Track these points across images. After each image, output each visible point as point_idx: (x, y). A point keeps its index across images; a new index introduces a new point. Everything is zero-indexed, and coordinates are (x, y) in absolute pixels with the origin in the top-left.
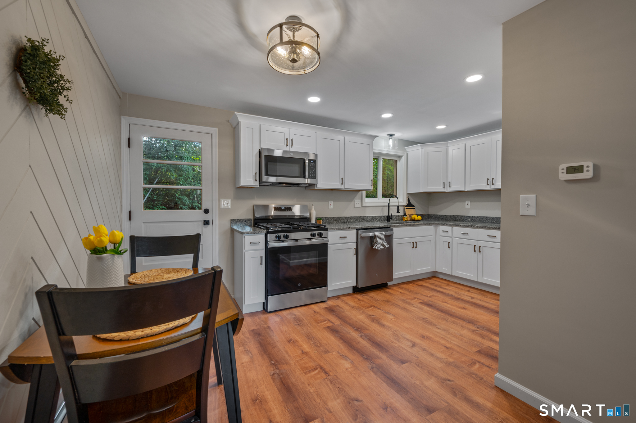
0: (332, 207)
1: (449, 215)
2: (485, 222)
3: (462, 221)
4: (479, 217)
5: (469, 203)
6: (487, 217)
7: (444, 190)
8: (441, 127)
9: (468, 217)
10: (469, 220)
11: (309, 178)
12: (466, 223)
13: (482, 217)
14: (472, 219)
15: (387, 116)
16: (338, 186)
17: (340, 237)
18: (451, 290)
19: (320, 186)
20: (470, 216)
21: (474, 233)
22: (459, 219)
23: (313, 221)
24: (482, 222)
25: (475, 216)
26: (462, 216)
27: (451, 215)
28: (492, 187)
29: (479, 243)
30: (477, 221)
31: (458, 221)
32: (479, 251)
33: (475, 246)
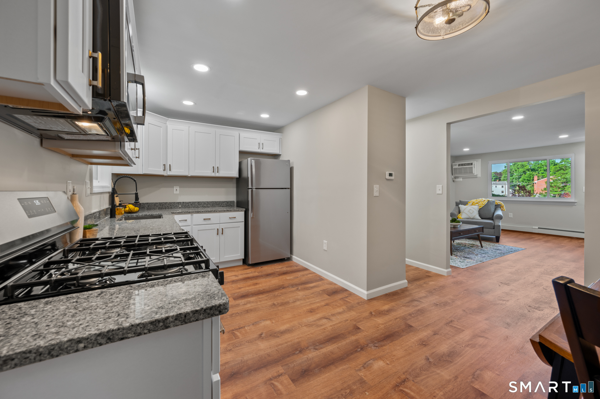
1: (153, 203)
2: (197, 207)
3: (171, 208)
4: (191, 202)
5: (178, 189)
6: (199, 202)
7: (163, 173)
9: (178, 203)
10: (180, 206)
13: (194, 202)
14: (183, 205)
20: (181, 202)
22: (168, 206)
25: (186, 202)
26: (170, 203)
27: (156, 203)
28: (217, 175)
29: (222, 226)
30: (189, 207)
31: (166, 208)
32: (222, 234)
33: (218, 229)
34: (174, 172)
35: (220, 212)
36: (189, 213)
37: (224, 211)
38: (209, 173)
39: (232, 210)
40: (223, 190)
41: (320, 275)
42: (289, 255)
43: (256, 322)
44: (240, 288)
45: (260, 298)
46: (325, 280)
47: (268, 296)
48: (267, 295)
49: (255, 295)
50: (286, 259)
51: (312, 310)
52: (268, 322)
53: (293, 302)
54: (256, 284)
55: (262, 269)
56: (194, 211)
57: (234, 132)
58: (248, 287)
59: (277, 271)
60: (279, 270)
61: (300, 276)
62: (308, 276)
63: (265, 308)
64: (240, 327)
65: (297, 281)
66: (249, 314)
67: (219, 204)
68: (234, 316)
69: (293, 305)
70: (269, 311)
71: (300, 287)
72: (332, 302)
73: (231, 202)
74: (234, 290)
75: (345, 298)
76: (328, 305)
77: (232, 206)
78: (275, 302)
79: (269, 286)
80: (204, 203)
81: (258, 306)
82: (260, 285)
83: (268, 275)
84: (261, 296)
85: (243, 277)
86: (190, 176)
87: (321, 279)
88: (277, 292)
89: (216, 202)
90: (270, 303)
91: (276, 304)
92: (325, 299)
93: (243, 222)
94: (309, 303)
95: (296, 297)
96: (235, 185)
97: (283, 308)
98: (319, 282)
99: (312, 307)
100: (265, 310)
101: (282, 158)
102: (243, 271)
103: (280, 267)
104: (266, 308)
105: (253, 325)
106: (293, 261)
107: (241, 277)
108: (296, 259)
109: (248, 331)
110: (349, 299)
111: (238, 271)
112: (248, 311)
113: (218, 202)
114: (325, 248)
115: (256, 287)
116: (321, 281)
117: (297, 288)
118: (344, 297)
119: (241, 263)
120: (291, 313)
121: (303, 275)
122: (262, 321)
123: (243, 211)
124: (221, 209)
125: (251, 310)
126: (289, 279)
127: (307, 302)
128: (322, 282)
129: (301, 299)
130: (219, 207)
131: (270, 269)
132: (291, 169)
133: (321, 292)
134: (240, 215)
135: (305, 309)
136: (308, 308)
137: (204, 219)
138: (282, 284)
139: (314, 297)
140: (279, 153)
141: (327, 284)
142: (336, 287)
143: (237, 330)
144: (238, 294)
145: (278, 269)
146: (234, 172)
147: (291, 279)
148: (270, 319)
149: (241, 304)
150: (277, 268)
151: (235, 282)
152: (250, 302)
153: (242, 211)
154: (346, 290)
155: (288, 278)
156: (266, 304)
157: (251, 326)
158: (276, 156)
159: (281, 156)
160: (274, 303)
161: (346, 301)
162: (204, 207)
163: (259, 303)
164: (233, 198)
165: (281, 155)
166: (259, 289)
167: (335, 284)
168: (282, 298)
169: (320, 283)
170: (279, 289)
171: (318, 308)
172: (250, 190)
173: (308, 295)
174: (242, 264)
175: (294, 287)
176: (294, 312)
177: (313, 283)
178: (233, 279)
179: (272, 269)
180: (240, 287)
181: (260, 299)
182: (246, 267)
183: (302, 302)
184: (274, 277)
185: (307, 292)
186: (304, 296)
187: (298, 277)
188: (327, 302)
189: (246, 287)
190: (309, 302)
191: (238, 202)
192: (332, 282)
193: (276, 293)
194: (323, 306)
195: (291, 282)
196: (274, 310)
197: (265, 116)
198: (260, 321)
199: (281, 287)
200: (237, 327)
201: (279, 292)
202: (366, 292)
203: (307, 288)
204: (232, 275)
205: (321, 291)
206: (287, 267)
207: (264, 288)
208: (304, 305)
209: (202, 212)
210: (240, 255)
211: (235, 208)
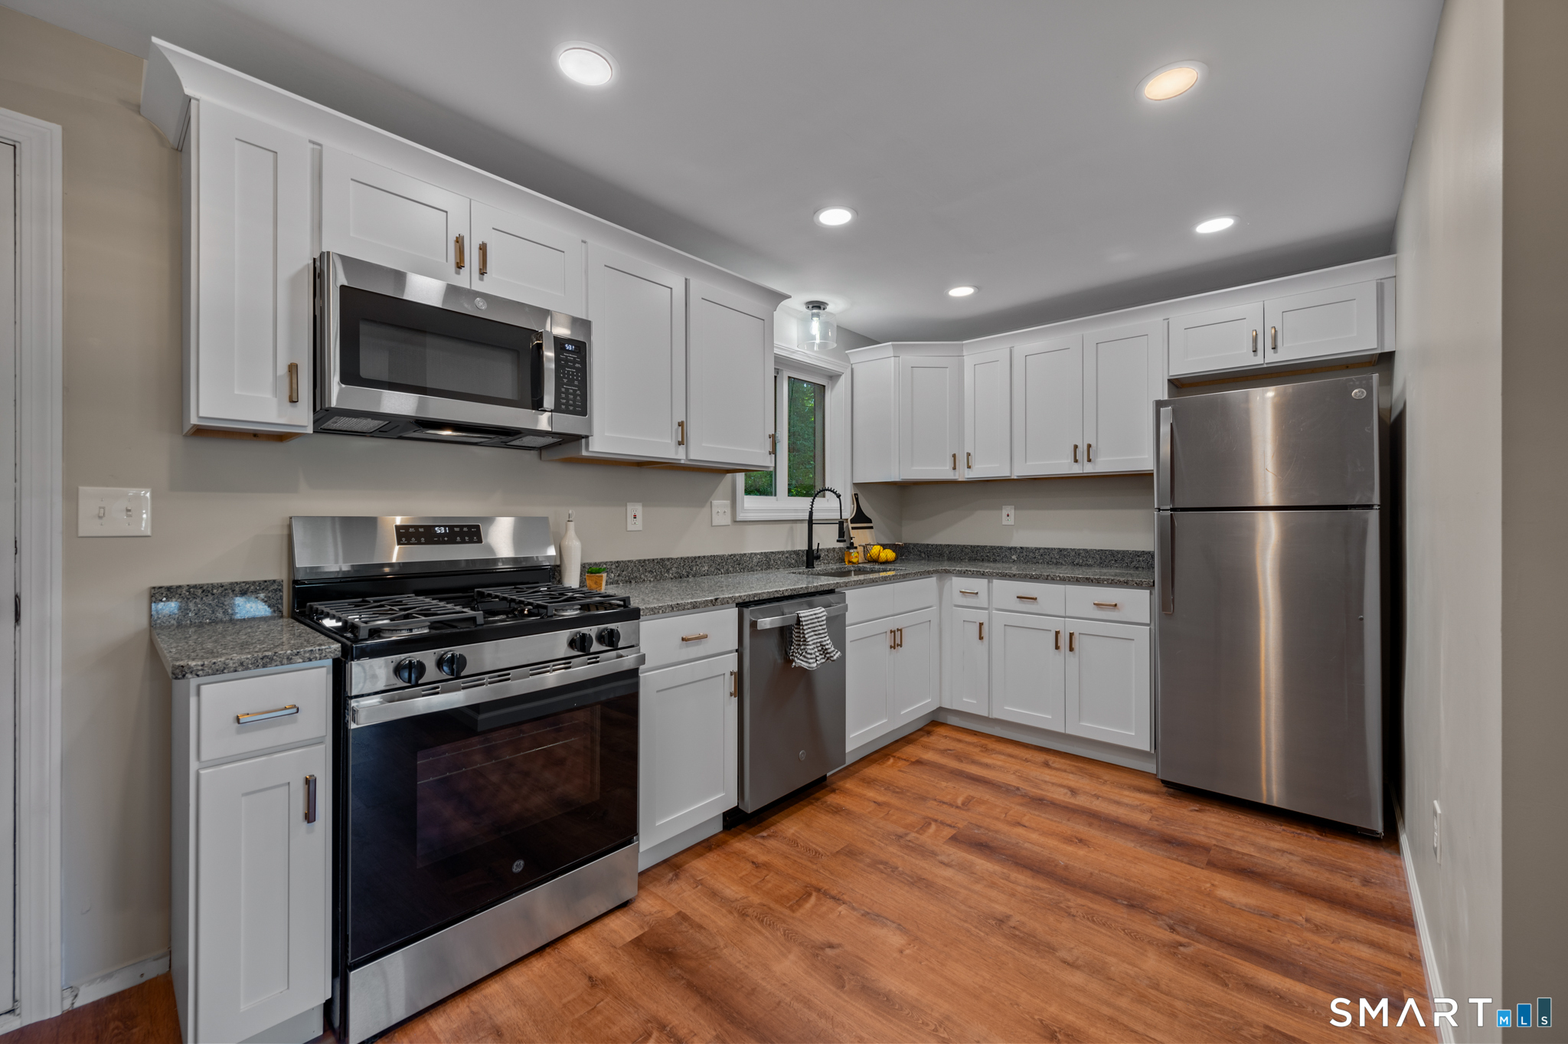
0: (638, 525)
1: (958, 546)
3: (995, 561)
4: (1040, 549)
5: (1012, 512)
6: (1060, 550)
7: (955, 475)
8: (961, 292)
9: (1010, 549)
10: (1013, 557)
11: (557, 409)
12: (1004, 565)
13: (1048, 549)
14: (1022, 555)
15: (835, 217)
16: (666, 449)
17: (683, 639)
18: (1003, 767)
19: (600, 444)
20: (1015, 548)
21: (1051, 595)
22: (987, 556)
23: (572, 579)
24: (1048, 563)
25: (1028, 548)
26: (993, 548)
27: (964, 546)
28: (1089, 469)
29: (1072, 626)
30: (1035, 561)
31: (983, 560)
32: (1071, 649)
33: (1058, 633)
34: (980, 471)
35: (1064, 580)
36: (983, 575)
37: (1077, 581)
38: (1064, 466)
39: (1104, 580)
56: (993, 573)
57: (1148, 322)
58: (1045, 834)
64: (840, 897)
67: (1123, 560)
69: (1047, 967)
70: (958, 921)
71: (1200, 949)
81: (961, 890)
82: (1083, 852)
83: (1172, 842)
85: (1086, 805)
86: (1015, 478)
89: (1113, 554)
91: (1015, 924)
93: (1146, 625)
97: (1008, 947)
104: (969, 909)
105: (864, 916)
107: (1080, 800)
109: (833, 916)
113: (1118, 552)
115: (1064, 846)
117: (1185, 940)
120: (990, 977)
122: (896, 926)
123: (1145, 588)
126: (1223, 900)
131: (1222, 829)
134: (1139, 601)
135: (1056, 1010)
137: (1020, 598)
138: (1163, 894)
140: (1373, 347)
143: (822, 896)
144: (987, 832)
146: (1147, 456)
147: (1230, 903)
148: (916, 940)
153: (1139, 586)
156: (988, 902)
157: (856, 913)
159: (1398, 356)
160: (1010, 917)
162: (1077, 564)
164: (1145, 537)
165: (1401, 352)
170: (1114, 899)
172: (1157, 515)
175: (1182, 929)
176: (1004, 984)
180: (1025, 822)
183: (1096, 987)
184: (1177, 860)
189: (1036, 830)
196: (970, 931)
198: (891, 924)
199: (1131, 899)
201: (1091, 905)
204: (1065, 782)
207: (1074, 864)
210: (1137, 736)
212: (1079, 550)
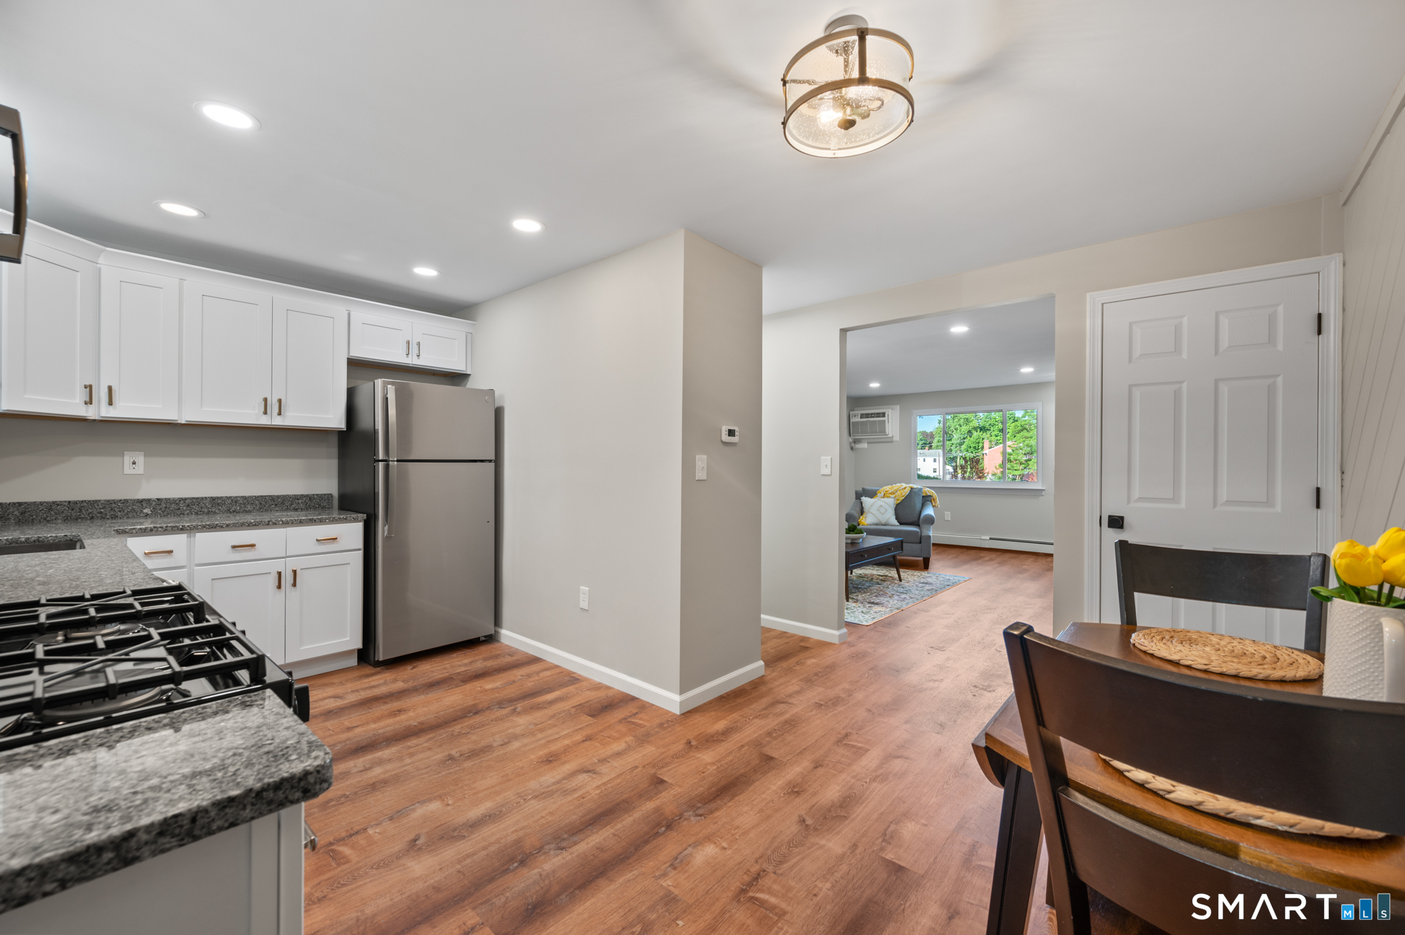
1: (42, 503)
2: (208, 513)
3: (114, 517)
4: (186, 499)
5: (140, 459)
6: (213, 499)
9: (141, 501)
10: (145, 511)
13: (197, 498)
14: (158, 507)
20: (149, 501)
21: (270, 540)
22: (101, 512)
25: (169, 499)
26: (110, 503)
27: (54, 502)
28: (278, 421)
29: (293, 564)
30: (179, 512)
31: (92, 518)
32: (294, 585)
33: (279, 574)
34: (124, 410)
35: (286, 524)
36: (182, 530)
37: (301, 523)
38: (251, 416)
39: (326, 519)
40: (295, 464)
41: (570, 671)
42: (490, 630)
43: (400, 811)
44: (349, 729)
45: (410, 747)
46: (583, 681)
47: (434, 737)
48: (431, 736)
49: (397, 740)
50: (484, 639)
51: (551, 756)
52: (435, 806)
53: (502, 745)
54: (398, 711)
55: (415, 670)
56: (197, 526)
57: (336, 307)
58: (375, 722)
59: (459, 671)
60: (463, 669)
61: (520, 677)
62: (542, 675)
63: (424, 771)
64: (352, 832)
65: (511, 692)
66: (377, 793)
67: (283, 503)
68: (335, 805)
69: (502, 752)
70: (436, 776)
71: (519, 707)
72: (601, 731)
73: (321, 497)
74: (331, 735)
75: (630, 716)
76: (590, 739)
77: (323, 508)
78: (453, 752)
79: (436, 713)
80: (234, 500)
81: (405, 768)
82: (411, 714)
83: (432, 685)
84: (413, 742)
85: (360, 697)
86: (184, 422)
87: (572, 679)
88: (459, 726)
89: (273, 499)
90: (439, 755)
91: (458, 755)
92: (583, 725)
93: (359, 550)
94: (543, 742)
95: (510, 731)
96: (335, 451)
97: (475, 762)
98: (568, 686)
99: (552, 749)
100: (426, 775)
101: (471, 384)
102: (358, 683)
103: (466, 661)
104: (427, 770)
105: (391, 820)
106: (502, 643)
107: (352, 698)
108: (509, 636)
109: (377, 837)
110: (640, 719)
111: (343, 684)
112: (374, 787)
113: (278, 497)
114: (584, 605)
115: (398, 718)
116: (574, 684)
117: (512, 707)
118: (629, 714)
119: (353, 661)
120: (496, 773)
121: (529, 676)
122: (417, 805)
123: (360, 521)
124: (291, 516)
125: (385, 782)
126: (493, 689)
127: (540, 740)
128: (577, 686)
129: (523, 735)
130: (282, 510)
131: (438, 668)
132: (499, 413)
133: (573, 710)
134: (351, 532)
135: (532, 757)
136: (541, 753)
137: (234, 547)
138: (473, 703)
139: (555, 726)
140: (464, 369)
141: (589, 690)
142: (610, 693)
143: (341, 843)
144: (343, 744)
145: (460, 666)
146: (331, 416)
147: (496, 688)
148: (440, 797)
149: (354, 770)
150: (459, 663)
151: (336, 713)
152: (380, 762)
153: (355, 520)
154: (633, 699)
155: (489, 686)
156: (427, 760)
157: (384, 824)
158: (456, 378)
159: (471, 378)
160: (449, 755)
161: (634, 723)
162: (234, 511)
163: (408, 761)
164: (326, 483)
165: (469, 375)
166: (408, 723)
167: (608, 688)
168: (474, 738)
169: (571, 688)
170: (465, 717)
171: (566, 750)
172: (381, 465)
173: (542, 723)
174: (356, 664)
175: (504, 706)
176: (505, 769)
177: (554, 691)
178: (327, 707)
179: (445, 669)
180: (350, 725)
181: (412, 750)
182: (369, 670)
183: (525, 741)
184: (450, 689)
185: (538, 716)
186: (532, 726)
187: (514, 682)
188: (588, 732)
189: (368, 723)
190: (543, 738)
191: (342, 497)
192: (600, 683)
193: (457, 728)
194: (579, 743)
195: (497, 695)
196: (450, 773)
197: (425, 272)
198: (412, 807)
199: (470, 712)
200: (344, 834)
201: (464, 725)
202: (677, 698)
203: (539, 704)
205: (572, 707)
206: (485, 659)
207: (422, 719)
208: (532, 746)
209: (228, 527)
210: (352, 639)
211: (335, 515)
212: (237, 497)
